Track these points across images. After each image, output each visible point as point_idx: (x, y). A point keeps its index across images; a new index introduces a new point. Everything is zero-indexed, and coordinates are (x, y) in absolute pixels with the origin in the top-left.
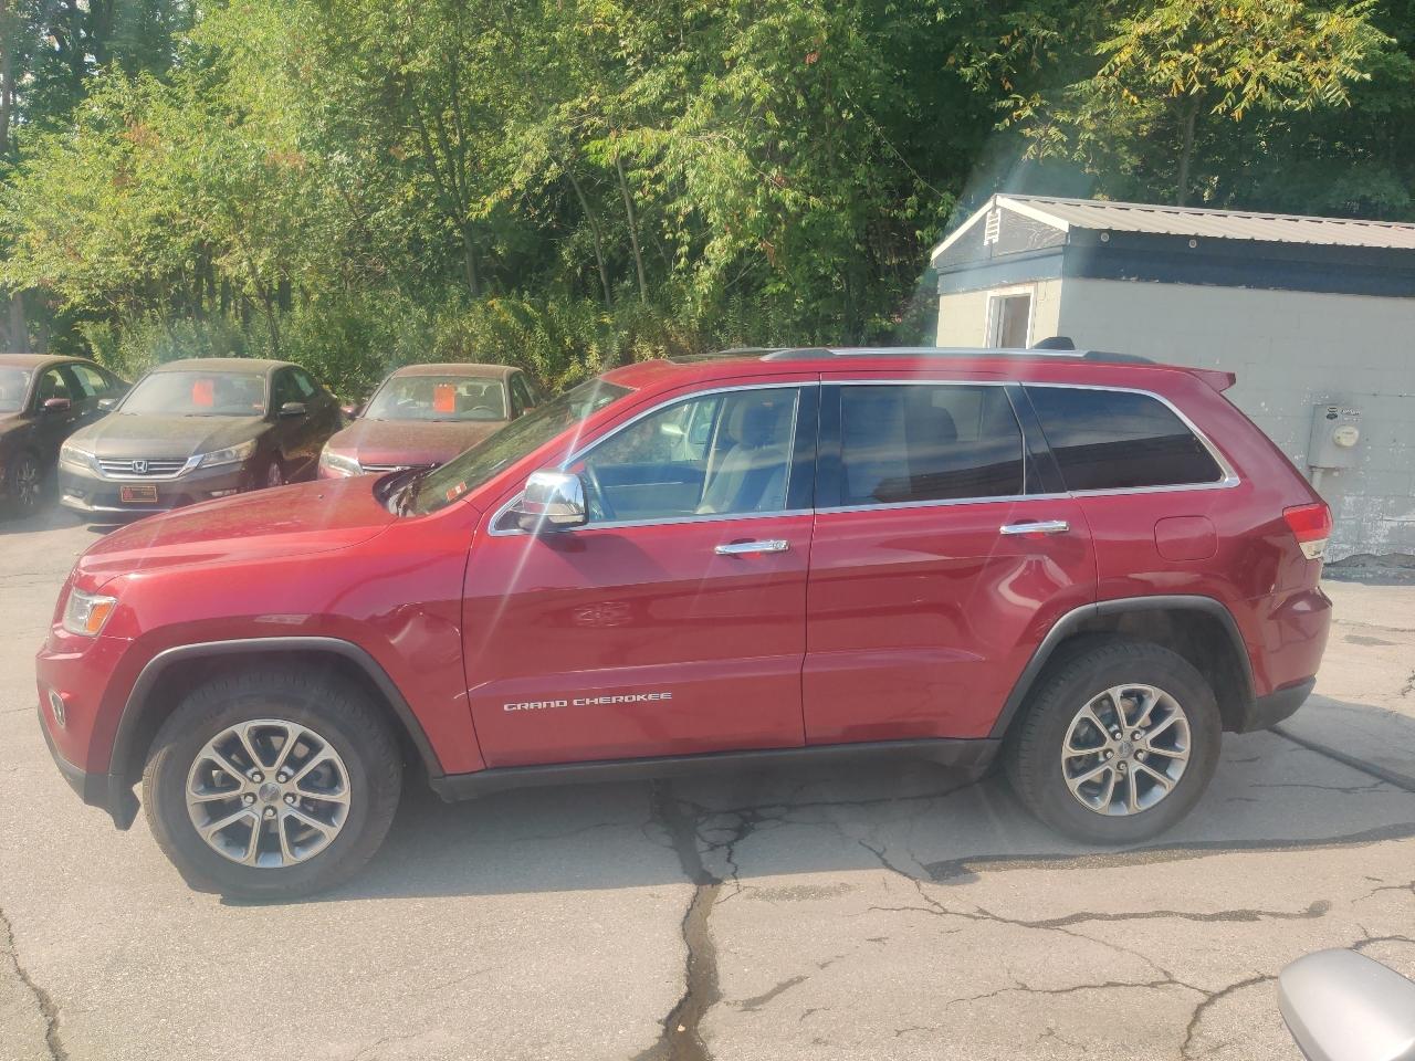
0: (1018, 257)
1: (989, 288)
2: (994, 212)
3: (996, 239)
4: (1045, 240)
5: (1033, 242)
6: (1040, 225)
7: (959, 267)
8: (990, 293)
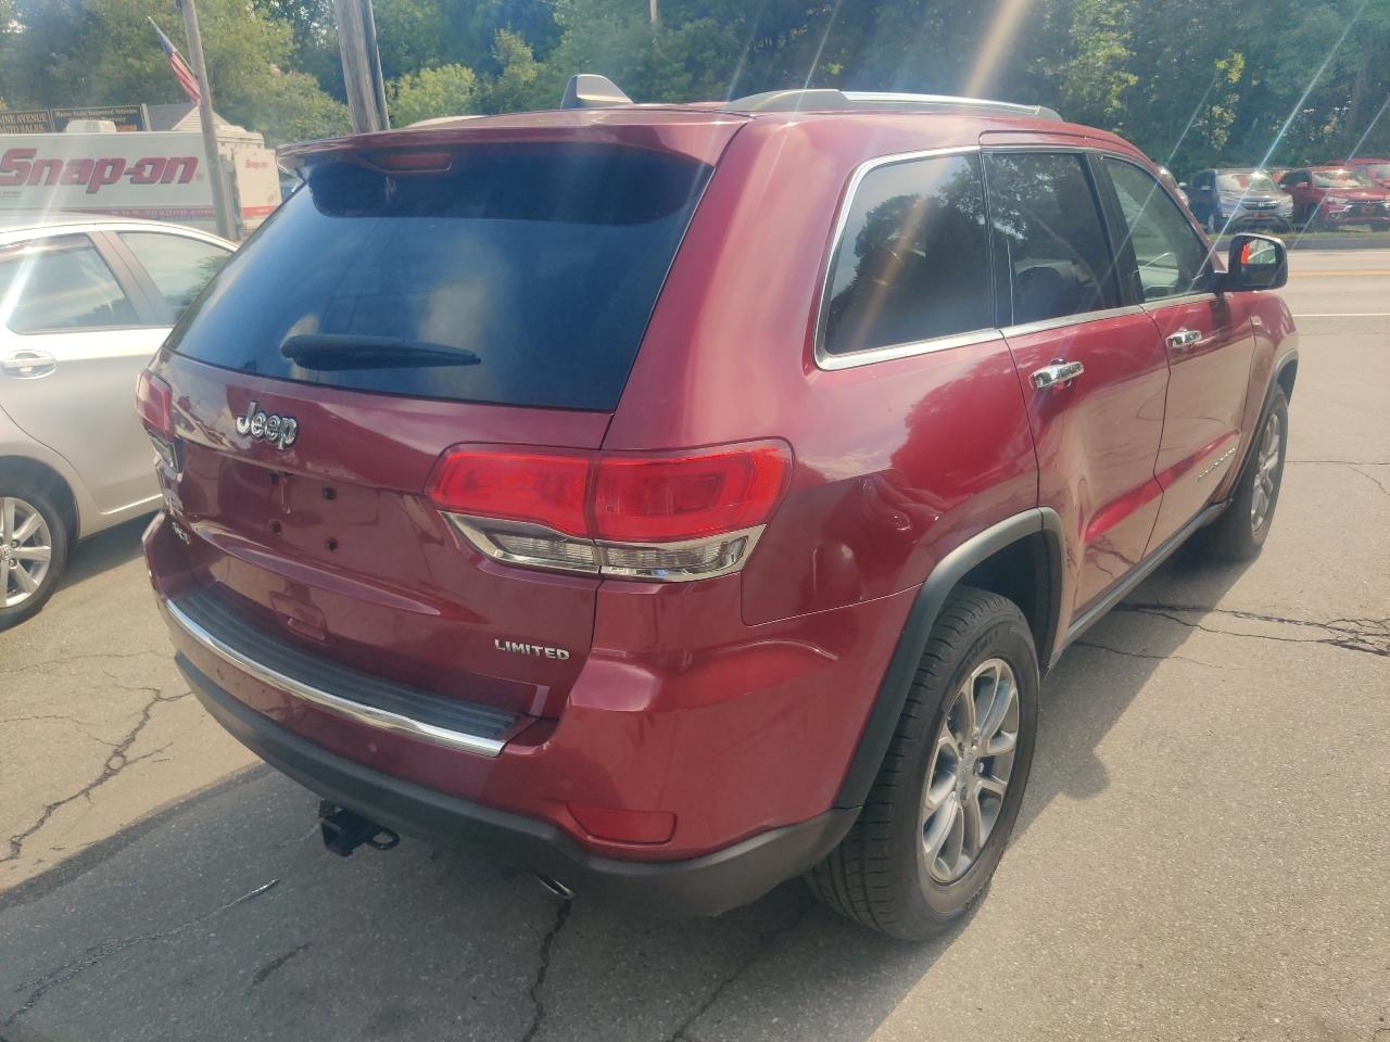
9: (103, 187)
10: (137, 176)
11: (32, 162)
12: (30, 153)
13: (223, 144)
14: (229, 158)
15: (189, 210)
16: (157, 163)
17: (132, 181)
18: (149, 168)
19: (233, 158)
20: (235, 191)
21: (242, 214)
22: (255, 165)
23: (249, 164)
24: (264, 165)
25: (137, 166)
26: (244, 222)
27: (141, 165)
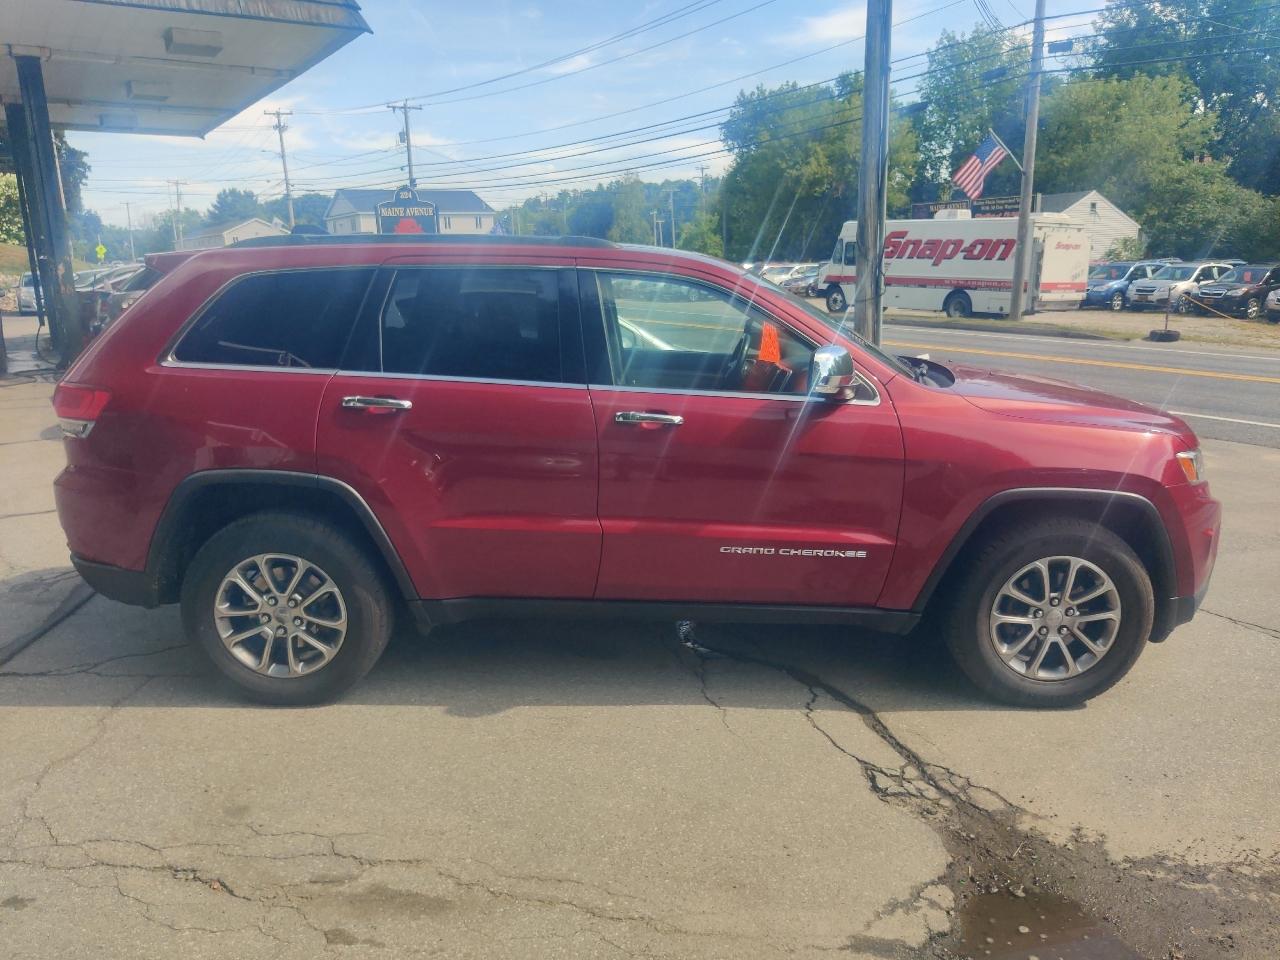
9: (944, 261)
10: (969, 255)
11: (903, 241)
12: (902, 234)
13: (1040, 228)
14: (1041, 241)
15: (1000, 282)
16: (984, 243)
17: (965, 258)
18: (979, 247)
19: (1044, 241)
20: (1039, 268)
21: (1040, 289)
22: (1067, 247)
23: (1059, 246)
24: (1077, 247)
25: (971, 246)
26: (1040, 295)
27: (973, 246)
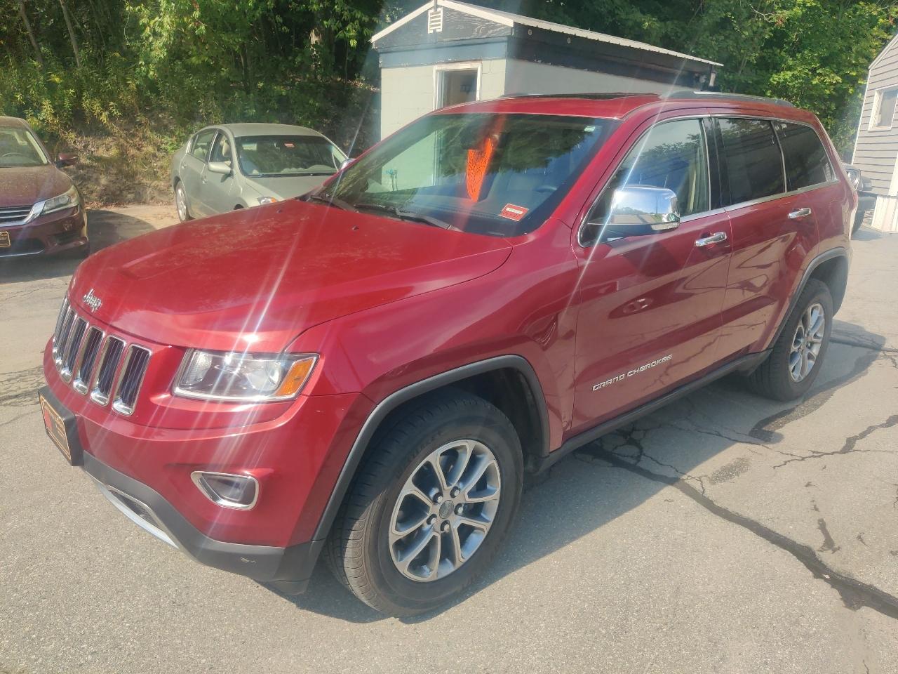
0: (454, 43)
1: (434, 64)
2: (436, 12)
3: (440, 29)
4: (490, 32)
5: (478, 32)
6: (483, 21)
7: (389, 49)
8: (436, 68)
